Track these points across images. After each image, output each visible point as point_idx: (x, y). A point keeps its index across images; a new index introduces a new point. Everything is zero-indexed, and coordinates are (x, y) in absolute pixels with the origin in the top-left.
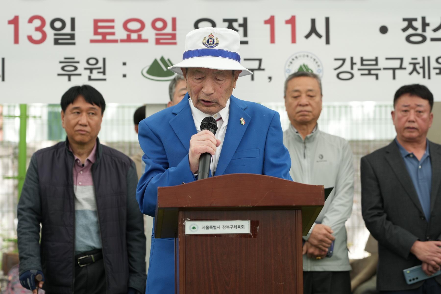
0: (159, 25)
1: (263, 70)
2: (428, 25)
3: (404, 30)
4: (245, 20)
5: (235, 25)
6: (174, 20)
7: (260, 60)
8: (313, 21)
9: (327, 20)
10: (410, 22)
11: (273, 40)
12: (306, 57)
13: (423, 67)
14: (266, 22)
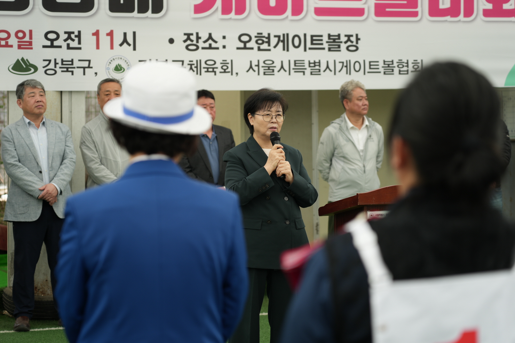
0: (20, 35)
1: (92, 68)
2: (200, 38)
3: (185, 41)
4: (79, 32)
5: (73, 36)
6: (31, 32)
7: (89, 61)
8: (125, 34)
9: (134, 33)
10: (189, 35)
11: (98, 47)
12: (120, 59)
13: (197, 67)
14: (93, 34)
